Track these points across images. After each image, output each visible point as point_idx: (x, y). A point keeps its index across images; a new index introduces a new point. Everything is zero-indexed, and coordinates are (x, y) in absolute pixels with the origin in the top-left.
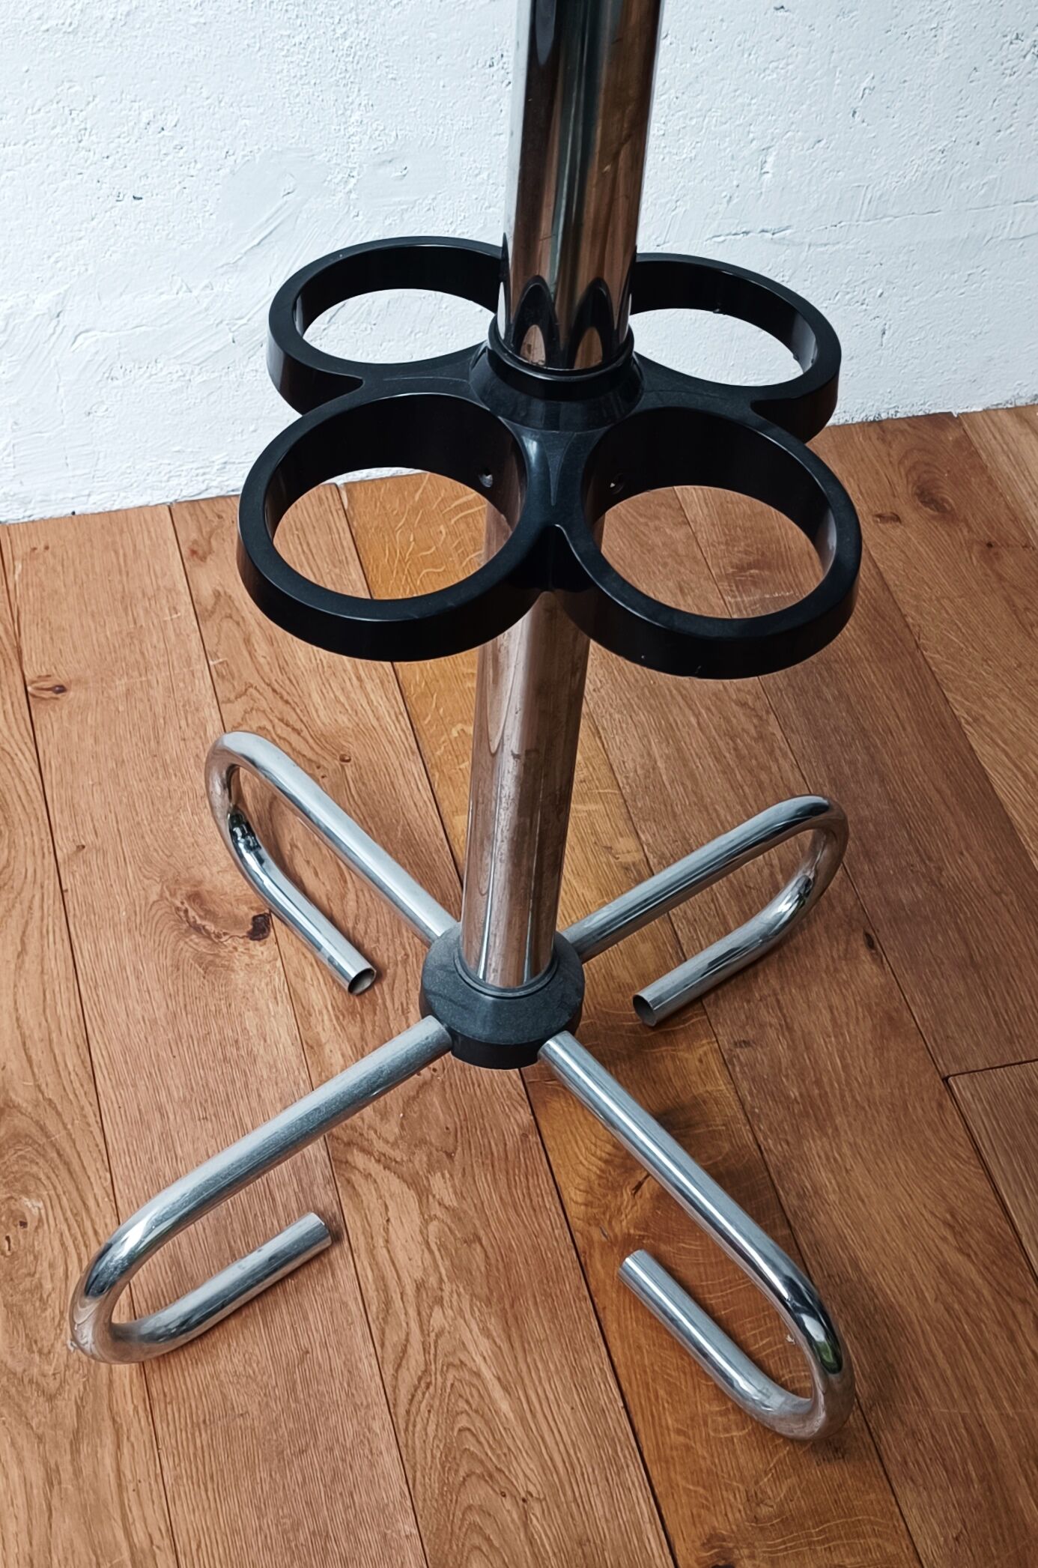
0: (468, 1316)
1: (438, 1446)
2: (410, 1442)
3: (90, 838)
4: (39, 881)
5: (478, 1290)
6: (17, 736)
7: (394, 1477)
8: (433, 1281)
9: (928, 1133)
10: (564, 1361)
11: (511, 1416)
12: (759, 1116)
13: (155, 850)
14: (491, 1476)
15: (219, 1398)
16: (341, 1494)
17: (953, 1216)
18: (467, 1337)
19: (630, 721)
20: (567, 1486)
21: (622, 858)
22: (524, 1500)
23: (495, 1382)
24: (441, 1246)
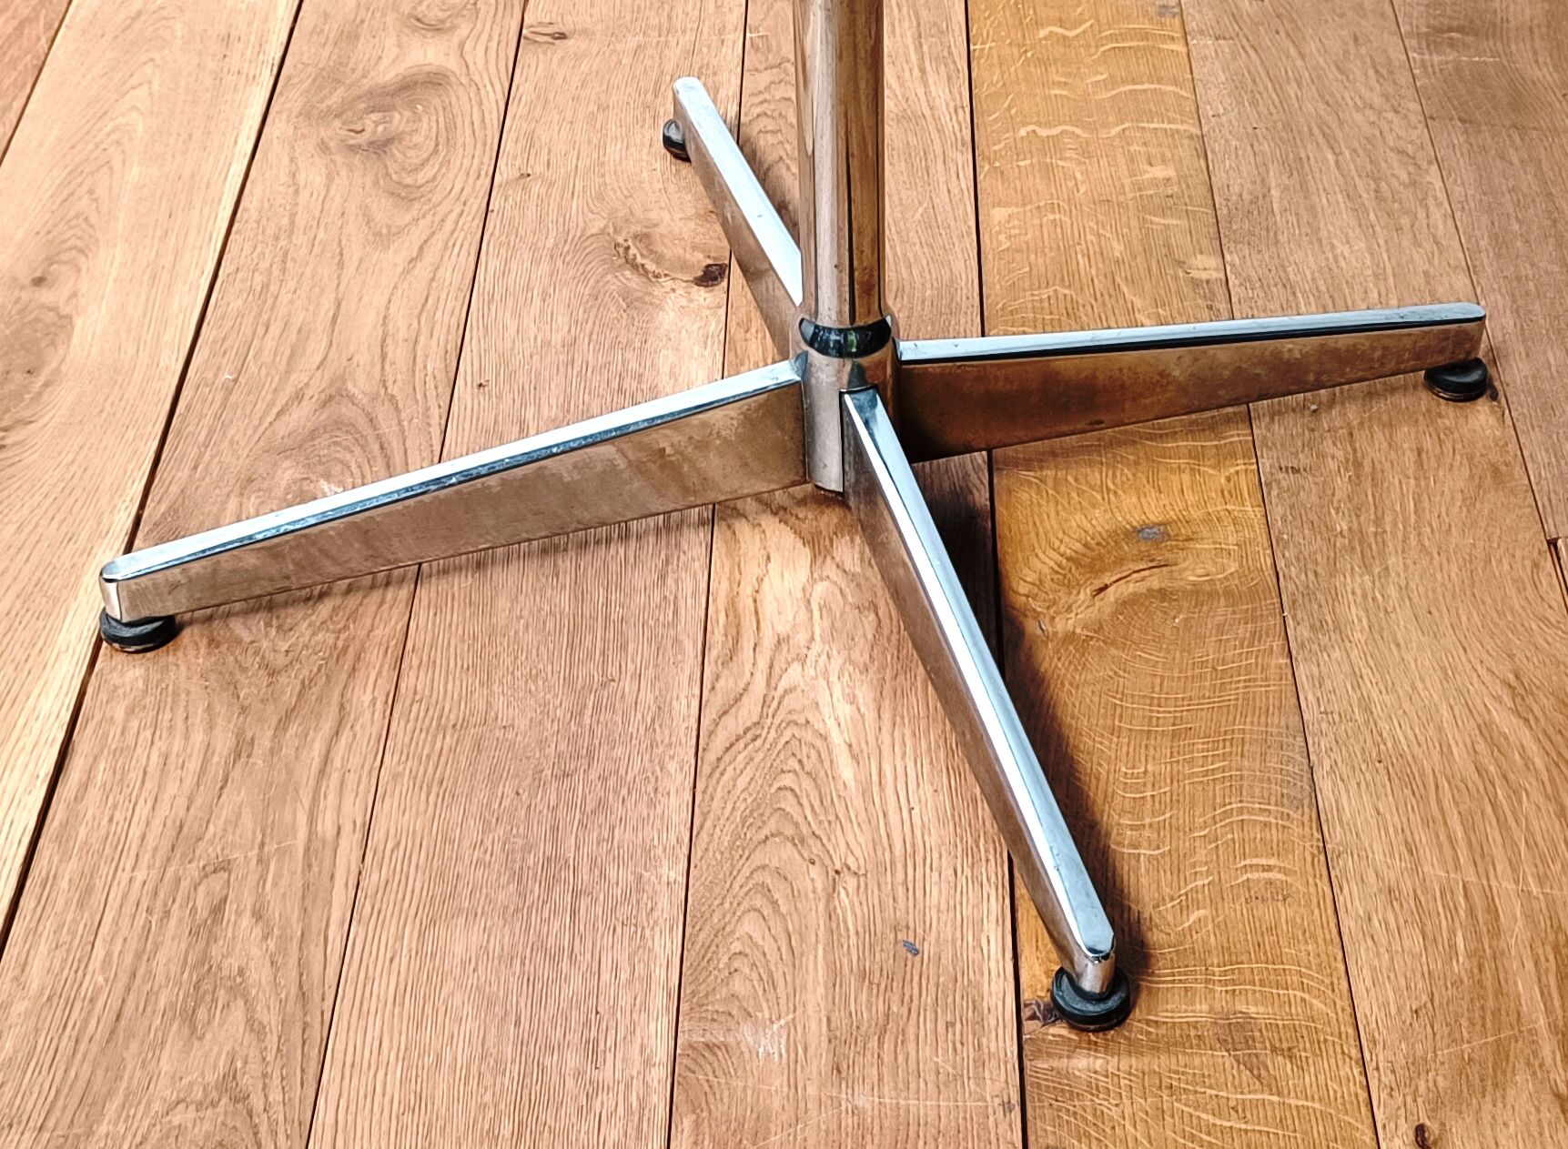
0: (833, 678)
1: (745, 800)
2: (710, 789)
3: (539, 168)
4: (463, 199)
5: (856, 656)
6: (493, 70)
7: (675, 818)
8: (801, 638)
9: (1512, 592)
10: (941, 743)
11: (852, 784)
12: (1287, 543)
13: (613, 189)
14: (803, 841)
15: (482, 705)
16: (600, 826)
17: (1517, 677)
18: (824, 699)
19: (1249, 148)
20: (900, 867)
21: (1195, 274)
22: (837, 872)
23: (845, 748)
24: (825, 607)
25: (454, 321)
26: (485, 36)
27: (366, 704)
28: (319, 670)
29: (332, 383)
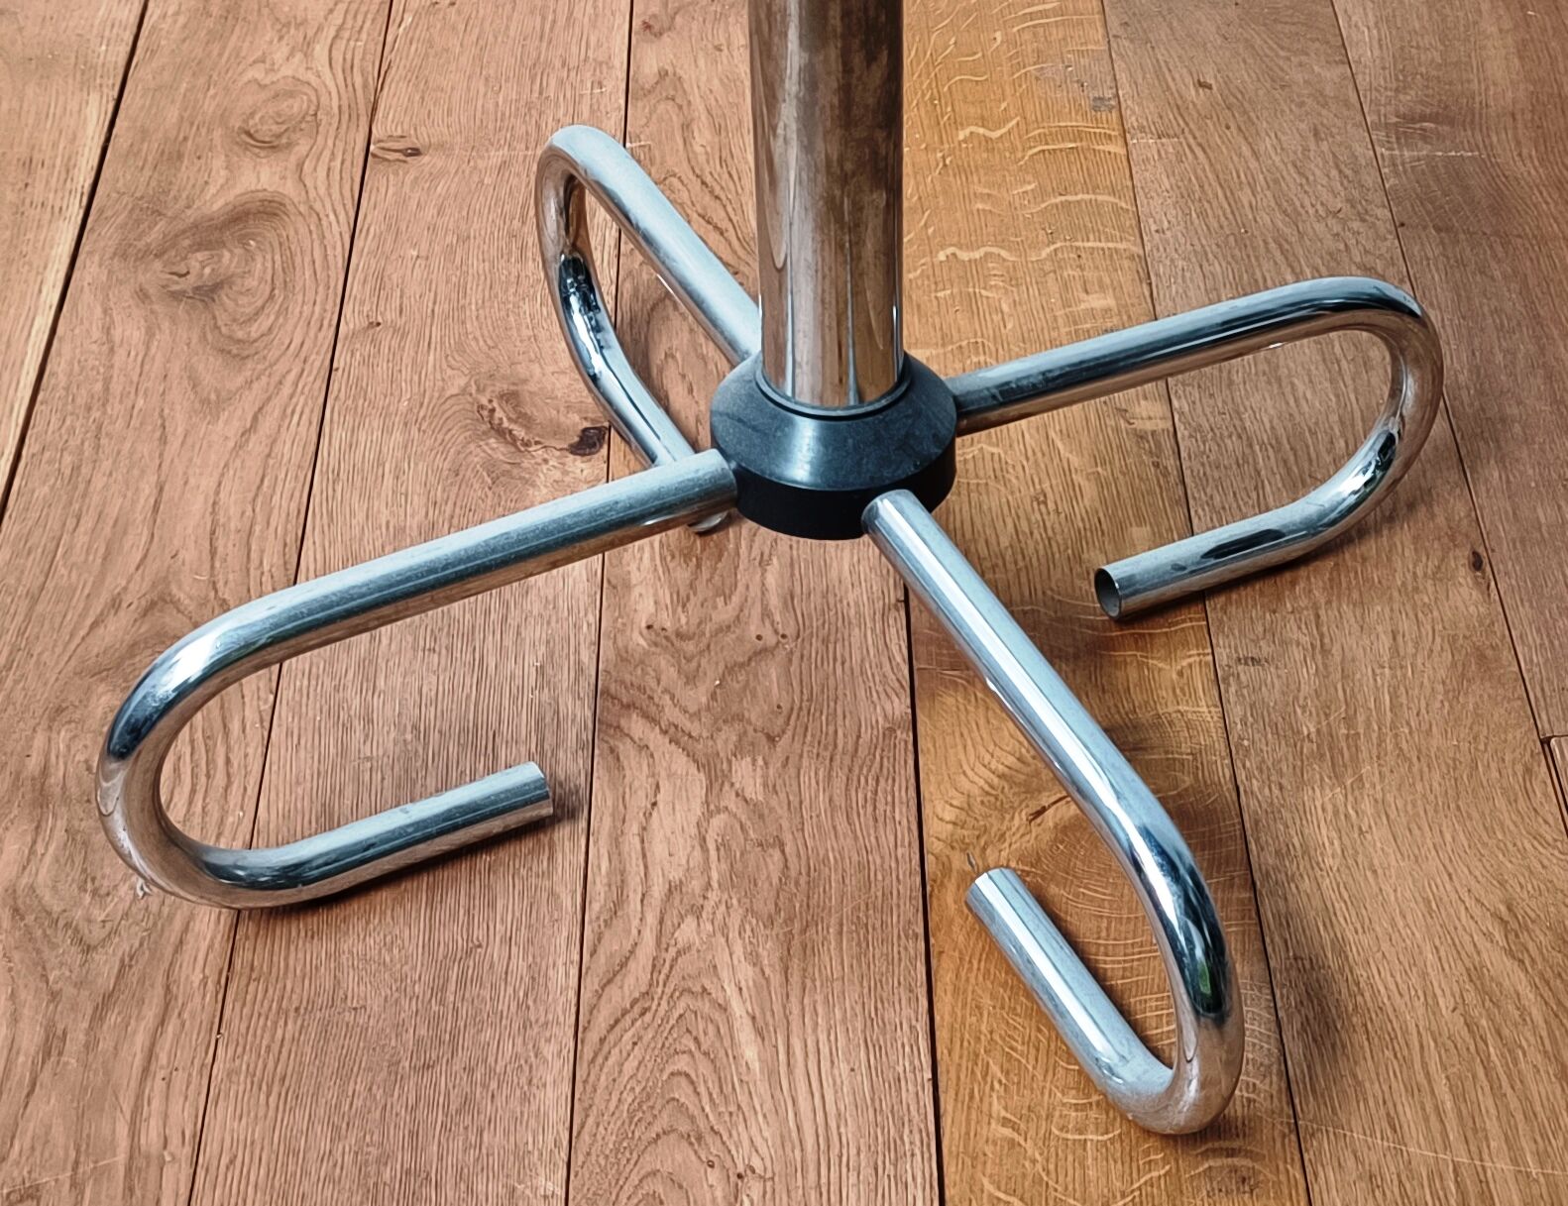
0: (733, 935)
1: (633, 1089)
2: (592, 1078)
3: (390, 315)
4: (302, 355)
5: (759, 905)
6: (336, 195)
7: (553, 1116)
8: (696, 885)
9: (1501, 803)
10: (858, 1009)
11: (756, 1066)
12: (1247, 750)
13: (475, 339)
14: (699, 1138)
15: (329, 984)
16: (466, 1128)
17: (1510, 909)
18: (722, 958)
19: (1198, 270)
20: (812, 1167)
21: (1138, 425)
22: (740, 1176)
23: (747, 1021)
24: (723, 846)
25: (294, 506)
26: (327, 154)
27: (196, 984)
28: (141, 944)
29: (154, 585)
